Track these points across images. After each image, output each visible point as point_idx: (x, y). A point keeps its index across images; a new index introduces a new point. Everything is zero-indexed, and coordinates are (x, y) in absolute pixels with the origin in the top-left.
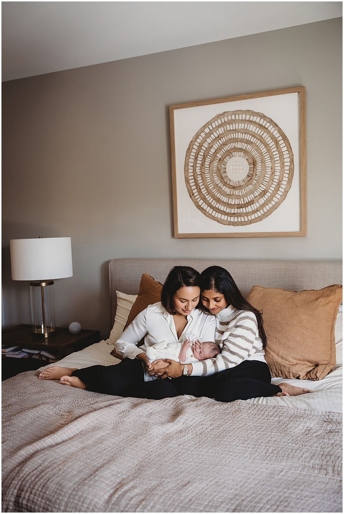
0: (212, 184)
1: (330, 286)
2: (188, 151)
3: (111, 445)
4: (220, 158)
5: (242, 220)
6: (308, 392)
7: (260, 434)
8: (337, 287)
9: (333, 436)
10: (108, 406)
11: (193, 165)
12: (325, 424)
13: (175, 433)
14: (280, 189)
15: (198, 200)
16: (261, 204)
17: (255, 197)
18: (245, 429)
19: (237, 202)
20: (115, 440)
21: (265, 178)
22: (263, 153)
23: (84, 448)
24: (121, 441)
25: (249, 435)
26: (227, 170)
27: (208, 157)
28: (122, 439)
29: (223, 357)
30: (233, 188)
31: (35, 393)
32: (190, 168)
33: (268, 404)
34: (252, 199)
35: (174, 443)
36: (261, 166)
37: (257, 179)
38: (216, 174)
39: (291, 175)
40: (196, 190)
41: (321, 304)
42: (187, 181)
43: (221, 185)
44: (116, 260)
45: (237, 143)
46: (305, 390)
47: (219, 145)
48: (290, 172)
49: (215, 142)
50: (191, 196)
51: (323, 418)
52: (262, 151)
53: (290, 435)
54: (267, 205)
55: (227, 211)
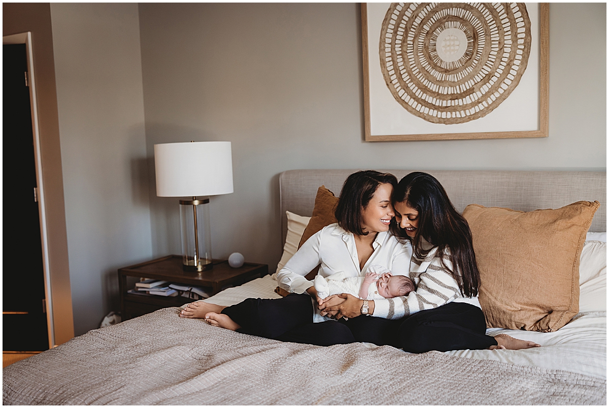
0: (416, 68)
1: (574, 204)
2: (384, 23)
3: (261, 399)
4: (428, 31)
5: (457, 116)
6: (535, 346)
7: (455, 393)
8: (584, 204)
9: (556, 401)
10: (260, 352)
11: (390, 42)
12: (548, 385)
13: (342, 386)
14: (511, 71)
15: (398, 90)
16: (484, 93)
17: (476, 84)
18: (435, 386)
19: (450, 91)
20: (266, 393)
21: (490, 56)
22: (488, 22)
23: (225, 400)
24: (273, 394)
25: (439, 394)
26: (437, 48)
27: (412, 29)
28: (274, 392)
29: (418, 295)
30: (446, 72)
31: (171, 332)
32: (387, 45)
33: (474, 358)
34: (471, 87)
35: (339, 398)
36: (484, 40)
37: (479, 58)
38: (422, 54)
39: (526, 51)
40: (395, 76)
41: (559, 227)
42: (383, 63)
43: (428, 68)
44: (288, 172)
45: (451, 9)
46: (531, 344)
47: (427, 13)
48: (525, 46)
49: (422, 9)
50: (387, 85)
51: (547, 378)
52: (487, 19)
53: (495, 396)
54: (493, 94)
55: (437, 104)
